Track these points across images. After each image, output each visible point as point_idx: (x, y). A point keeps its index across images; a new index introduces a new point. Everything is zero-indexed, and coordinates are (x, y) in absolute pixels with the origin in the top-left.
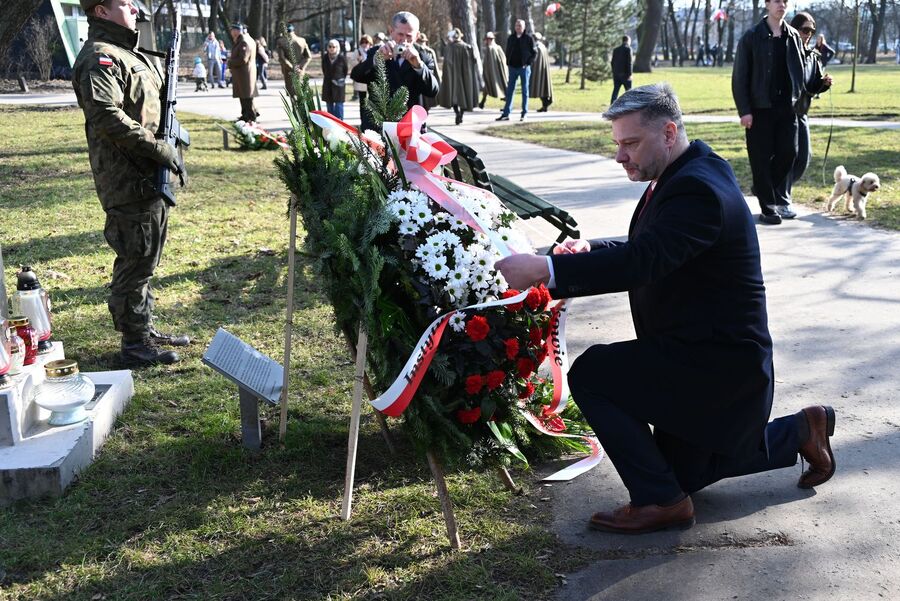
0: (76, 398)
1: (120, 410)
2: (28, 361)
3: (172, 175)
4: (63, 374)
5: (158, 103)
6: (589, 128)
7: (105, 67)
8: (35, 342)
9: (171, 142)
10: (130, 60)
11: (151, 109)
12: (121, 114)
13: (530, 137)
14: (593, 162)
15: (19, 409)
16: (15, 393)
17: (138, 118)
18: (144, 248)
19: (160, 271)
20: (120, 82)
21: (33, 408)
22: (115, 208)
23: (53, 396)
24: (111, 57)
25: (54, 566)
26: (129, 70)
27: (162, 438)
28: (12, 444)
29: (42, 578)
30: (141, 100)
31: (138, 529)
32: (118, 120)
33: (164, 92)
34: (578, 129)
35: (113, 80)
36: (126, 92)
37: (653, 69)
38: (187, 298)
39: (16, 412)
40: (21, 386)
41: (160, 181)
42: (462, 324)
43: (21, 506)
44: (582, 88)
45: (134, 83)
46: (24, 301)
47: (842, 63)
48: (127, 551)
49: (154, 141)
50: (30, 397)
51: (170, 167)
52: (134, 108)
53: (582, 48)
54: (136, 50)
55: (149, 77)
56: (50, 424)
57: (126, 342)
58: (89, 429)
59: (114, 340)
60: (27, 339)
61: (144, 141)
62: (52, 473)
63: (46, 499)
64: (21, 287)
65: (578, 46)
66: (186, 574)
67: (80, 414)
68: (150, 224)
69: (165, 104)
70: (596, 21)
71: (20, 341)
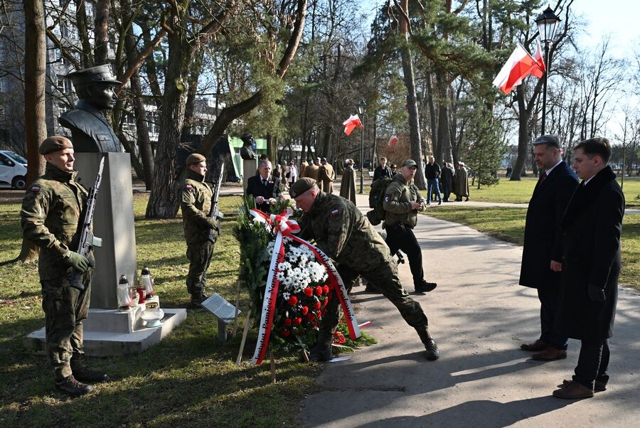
0: (156, 317)
1: (178, 324)
2: (141, 302)
3: (214, 231)
4: (152, 307)
5: (210, 203)
6: (465, 209)
7: (189, 189)
8: (145, 294)
9: (214, 218)
10: (199, 186)
11: (207, 205)
12: (194, 207)
13: (435, 213)
14: (453, 227)
15: (133, 320)
16: (132, 313)
17: (200, 208)
18: (201, 260)
19: (209, 270)
20: (194, 195)
21: (141, 320)
22: (191, 244)
23: (148, 316)
24: (192, 185)
25: (127, 376)
26: (198, 190)
27: (190, 335)
28: (129, 333)
29: (121, 381)
30: (203, 202)
31: (162, 367)
32: (192, 210)
33: (213, 198)
34: (460, 210)
35: (192, 194)
36: (197, 199)
37: (521, 178)
38: (230, 282)
39: (131, 321)
40: (135, 311)
41: (208, 233)
42: (288, 298)
43: (126, 356)
44: (479, 188)
45: (200, 195)
46: (144, 279)
47: (630, 176)
48: (154, 373)
49: (206, 218)
50: (139, 315)
51: (212, 228)
52: (199, 205)
53: (479, 169)
54: (203, 182)
55: (206, 192)
56: (146, 327)
57: (192, 298)
58: (160, 329)
59: (188, 297)
60: (141, 294)
61: (201, 218)
62: (139, 344)
63: (136, 354)
64: (142, 274)
65: (477, 167)
66: (171, 383)
67: (158, 323)
68: (204, 251)
69: (213, 202)
70: (488, 156)
71: (138, 295)
